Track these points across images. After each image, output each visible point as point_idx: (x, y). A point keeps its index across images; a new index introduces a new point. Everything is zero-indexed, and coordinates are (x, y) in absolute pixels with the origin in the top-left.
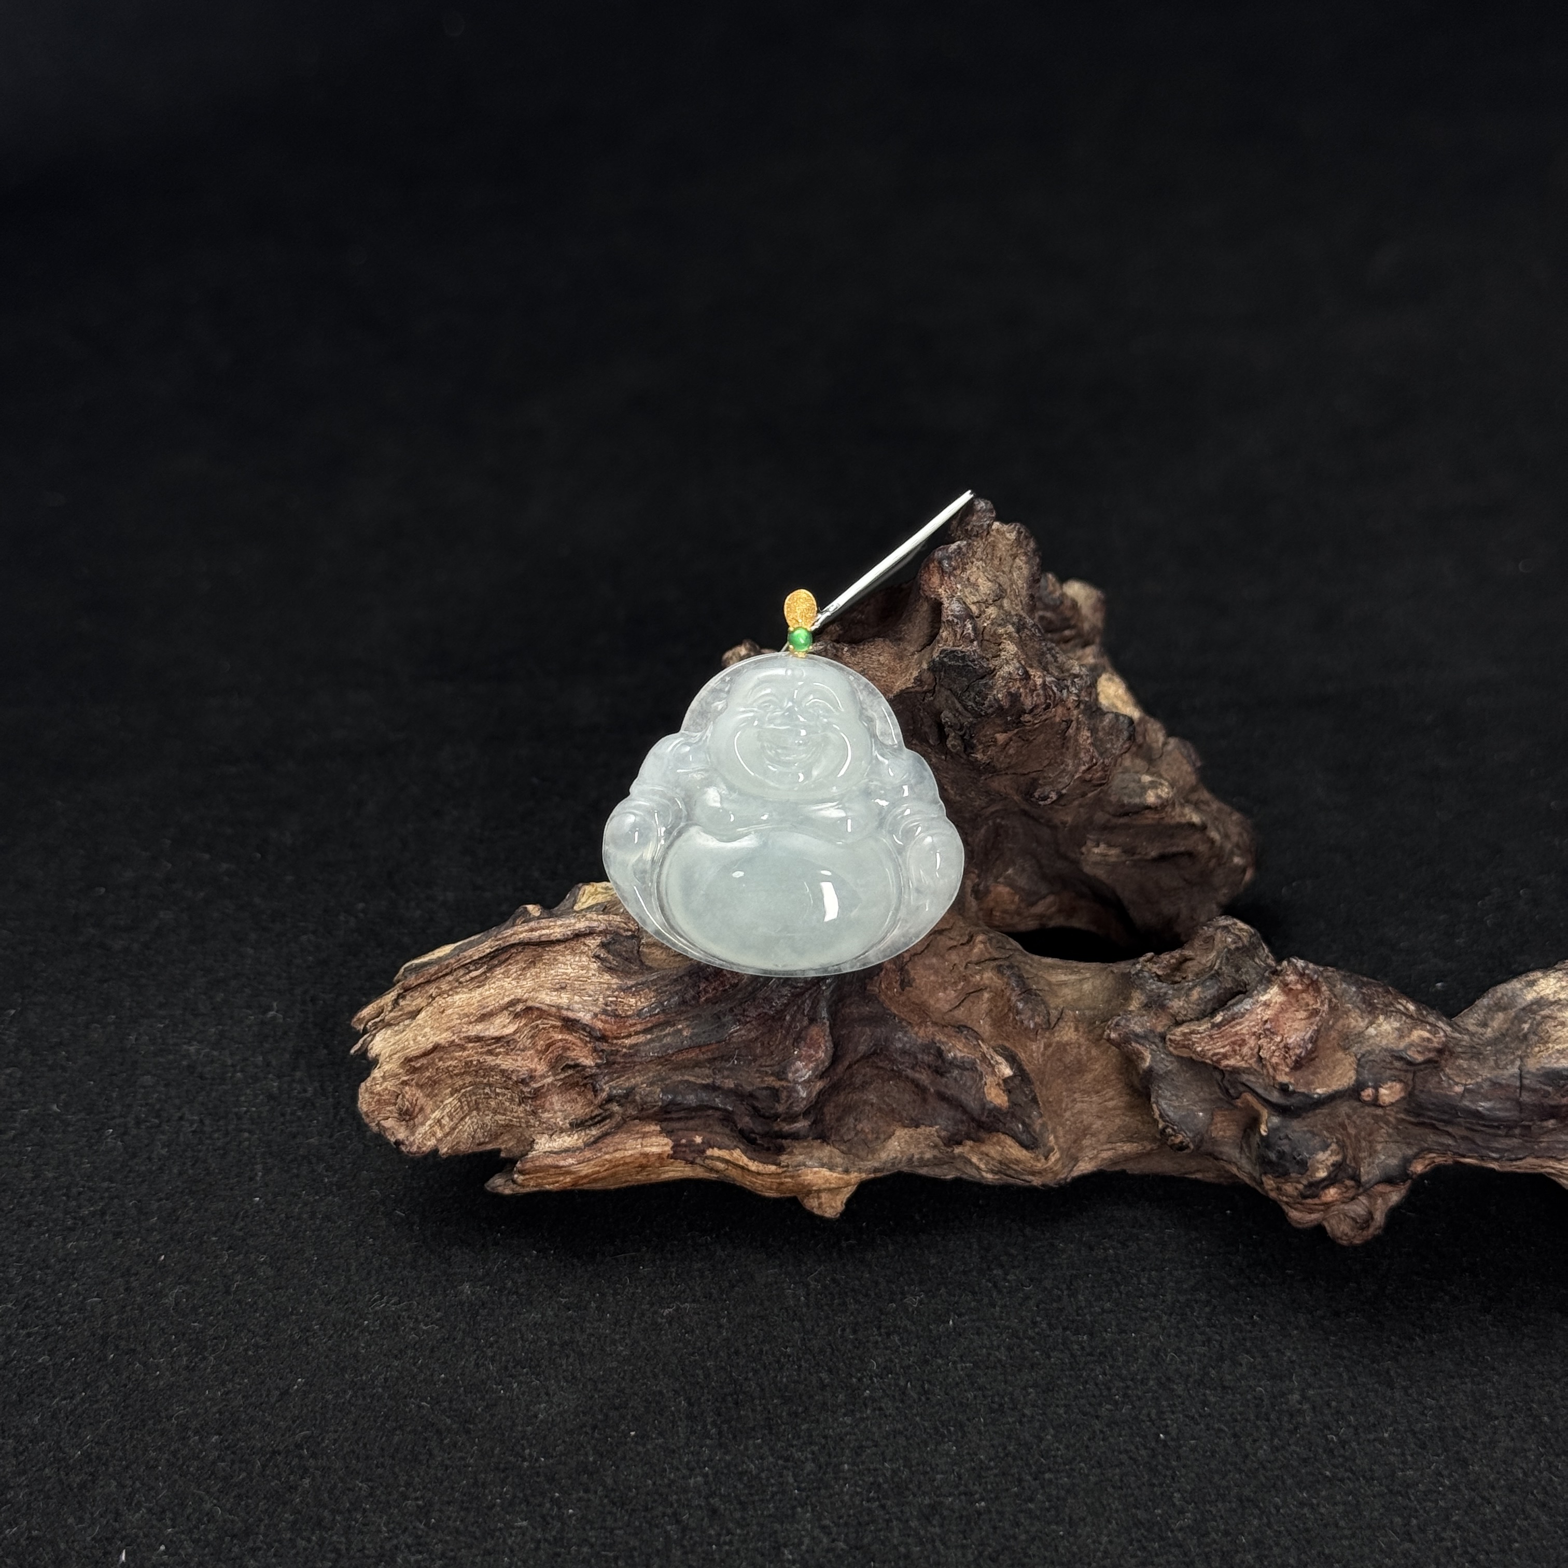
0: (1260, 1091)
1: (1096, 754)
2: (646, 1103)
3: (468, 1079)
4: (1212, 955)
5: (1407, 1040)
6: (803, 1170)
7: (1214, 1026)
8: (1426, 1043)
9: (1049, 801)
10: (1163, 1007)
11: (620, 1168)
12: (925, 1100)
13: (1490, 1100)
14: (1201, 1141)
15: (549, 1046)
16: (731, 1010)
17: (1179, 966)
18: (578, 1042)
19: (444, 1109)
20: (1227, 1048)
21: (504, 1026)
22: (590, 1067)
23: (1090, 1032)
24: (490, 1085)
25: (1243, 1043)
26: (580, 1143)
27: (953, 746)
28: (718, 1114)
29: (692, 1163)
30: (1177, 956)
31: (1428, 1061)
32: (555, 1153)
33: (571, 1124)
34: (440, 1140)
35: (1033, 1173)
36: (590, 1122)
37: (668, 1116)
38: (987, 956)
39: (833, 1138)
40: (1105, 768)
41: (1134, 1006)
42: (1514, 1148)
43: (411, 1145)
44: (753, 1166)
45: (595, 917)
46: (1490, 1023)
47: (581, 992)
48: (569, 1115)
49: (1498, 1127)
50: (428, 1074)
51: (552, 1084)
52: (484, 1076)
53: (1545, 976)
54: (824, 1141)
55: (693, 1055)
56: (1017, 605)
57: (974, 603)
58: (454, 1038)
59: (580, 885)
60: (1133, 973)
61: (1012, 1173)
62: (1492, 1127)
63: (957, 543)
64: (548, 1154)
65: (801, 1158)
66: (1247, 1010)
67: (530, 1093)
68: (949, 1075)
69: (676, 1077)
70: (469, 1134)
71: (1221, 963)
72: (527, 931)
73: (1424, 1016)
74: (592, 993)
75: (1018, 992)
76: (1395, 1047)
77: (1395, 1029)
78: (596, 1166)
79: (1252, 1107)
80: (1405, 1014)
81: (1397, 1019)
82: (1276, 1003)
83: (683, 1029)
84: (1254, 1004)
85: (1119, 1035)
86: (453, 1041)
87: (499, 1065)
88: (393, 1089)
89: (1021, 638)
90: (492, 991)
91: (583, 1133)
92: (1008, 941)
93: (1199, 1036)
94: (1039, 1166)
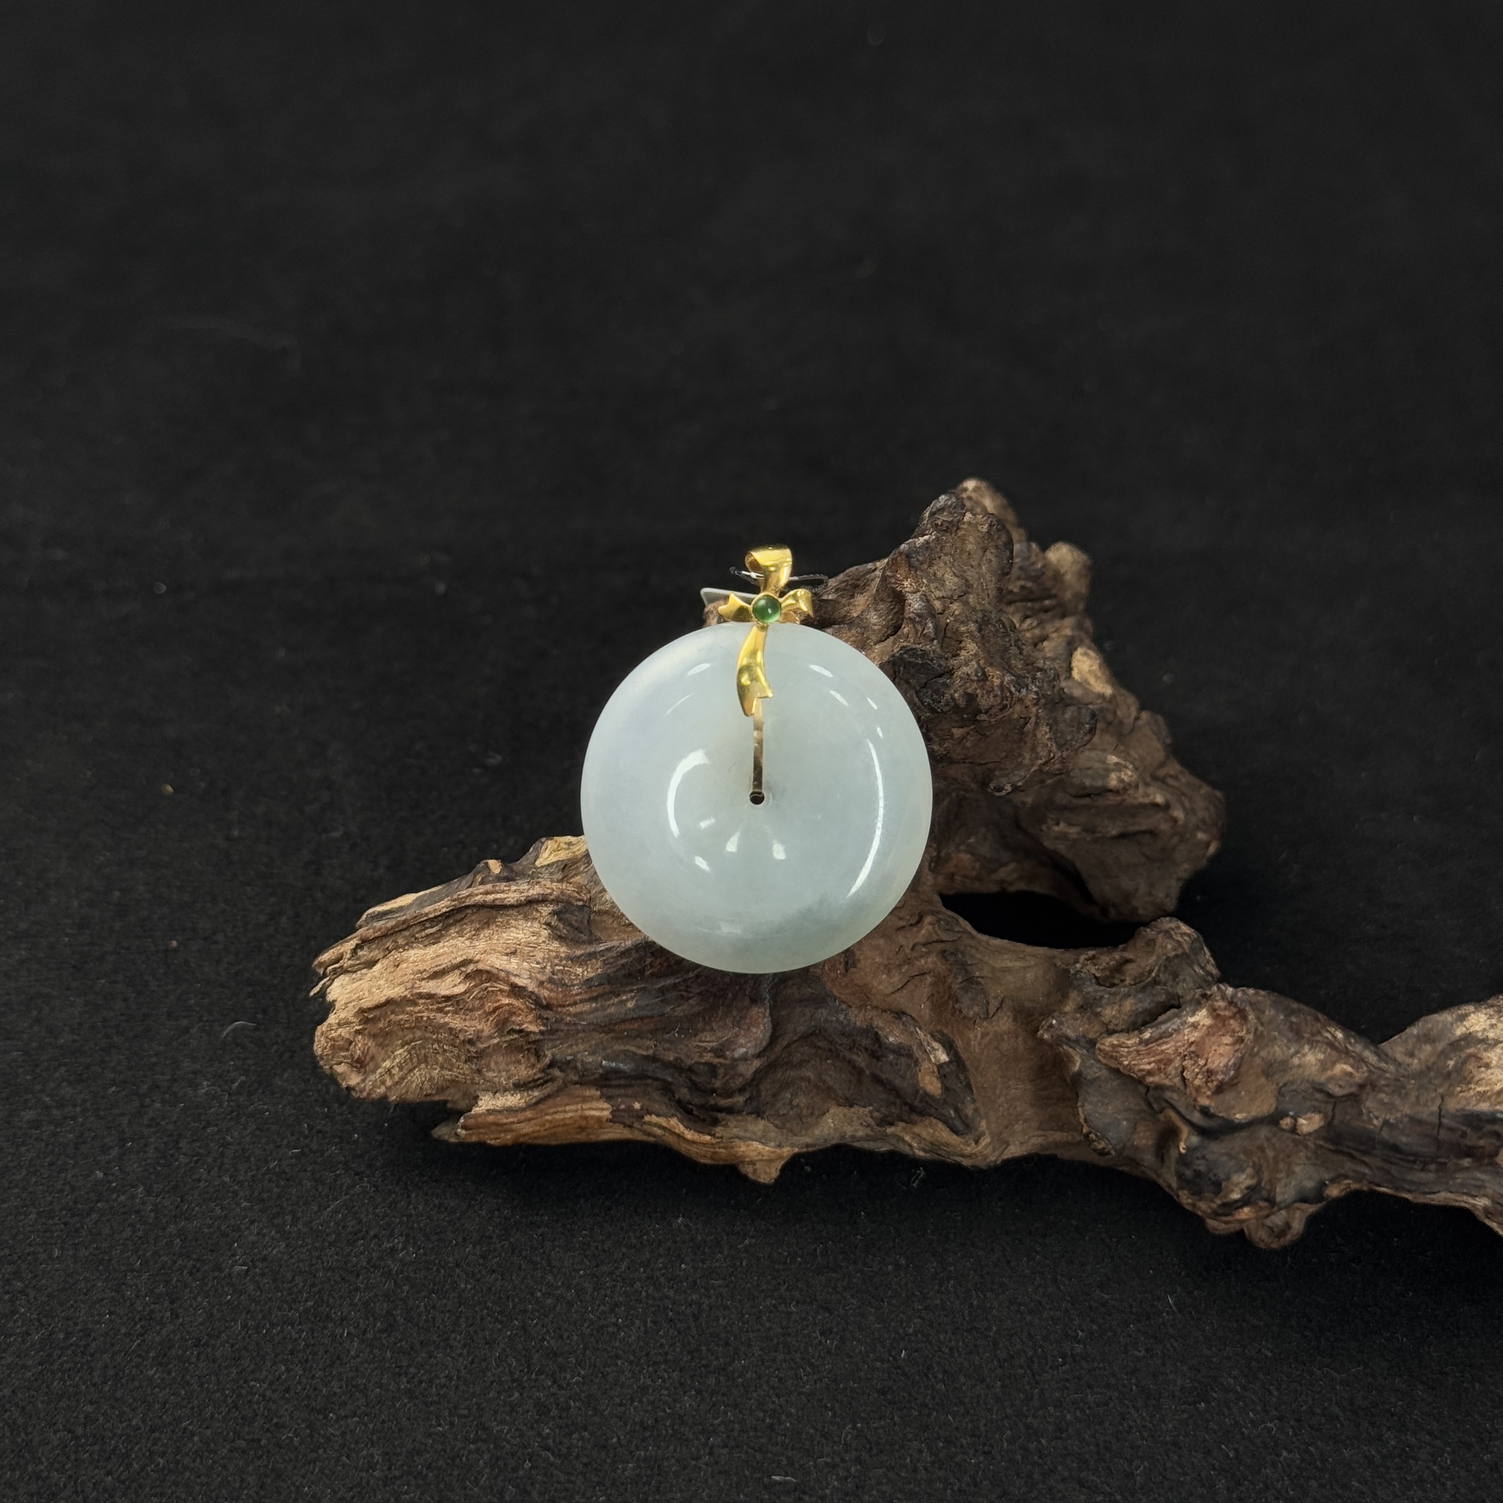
0: (1182, 1110)
1: (1054, 748)
2: (586, 1070)
3: (419, 1033)
4: (1154, 958)
5: (1329, 1073)
6: (737, 1142)
7: (1142, 1042)
8: (1347, 1078)
9: (1004, 793)
10: (1098, 1015)
11: (560, 1129)
12: (860, 1082)
13: (1408, 1136)
14: (1124, 1148)
15: (496, 1009)
16: (675, 986)
17: (1118, 968)
18: (524, 1008)
19: (395, 1058)
20: (1153, 1064)
21: (455, 985)
22: (533, 1033)
23: (1027, 1023)
24: (438, 1041)
25: (1170, 1061)
26: (522, 1103)
28: (656, 1084)
29: (631, 1127)
30: (1117, 957)
31: (1349, 1096)
32: (500, 1112)
33: (514, 1084)
34: (389, 1088)
35: (963, 1156)
36: (534, 1084)
37: (608, 1083)
38: (935, 937)
39: (768, 1112)
40: (1063, 760)
41: (1070, 1007)
42: (1428, 1182)
43: (361, 1091)
44: (689, 1135)
45: (548, 884)
46: (1416, 1053)
47: (528, 957)
48: (513, 1075)
49: (1414, 1162)
50: (381, 1026)
51: (498, 1043)
52: (433, 1033)
53: (1477, 1010)
54: (758, 1115)
55: (636, 1026)
56: (983, 599)
57: (938, 599)
58: (406, 993)
59: (543, 840)
60: (1072, 971)
61: (943, 1153)
62: (1408, 1161)
63: (926, 537)
64: (490, 1112)
65: (735, 1131)
66: (1175, 1030)
67: (476, 1052)
68: (884, 1059)
69: (618, 1047)
70: (417, 1085)
71: (1159, 970)
72: (481, 894)
73: (1351, 1045)
74: (541, 961)
75: (960, 980)
76: (1316, 1079)
77: (1319, 1060)
78: (536, 1125)
79: (1174, 1124)
80: (1331, 1045)
81: (1323, 1050)
82: (1204, 1025)
83: (627, 1000)
84: (1182, 1025)
85: (1052, 1036)
86: (406, 996)
87: (447, 1023)
88: (347, 1037)
89: (983, 637)
90: (446, 949)
91: (526, 1094)
92: (957, 920)
93: (1126, 1050)
94: (969, 1149)
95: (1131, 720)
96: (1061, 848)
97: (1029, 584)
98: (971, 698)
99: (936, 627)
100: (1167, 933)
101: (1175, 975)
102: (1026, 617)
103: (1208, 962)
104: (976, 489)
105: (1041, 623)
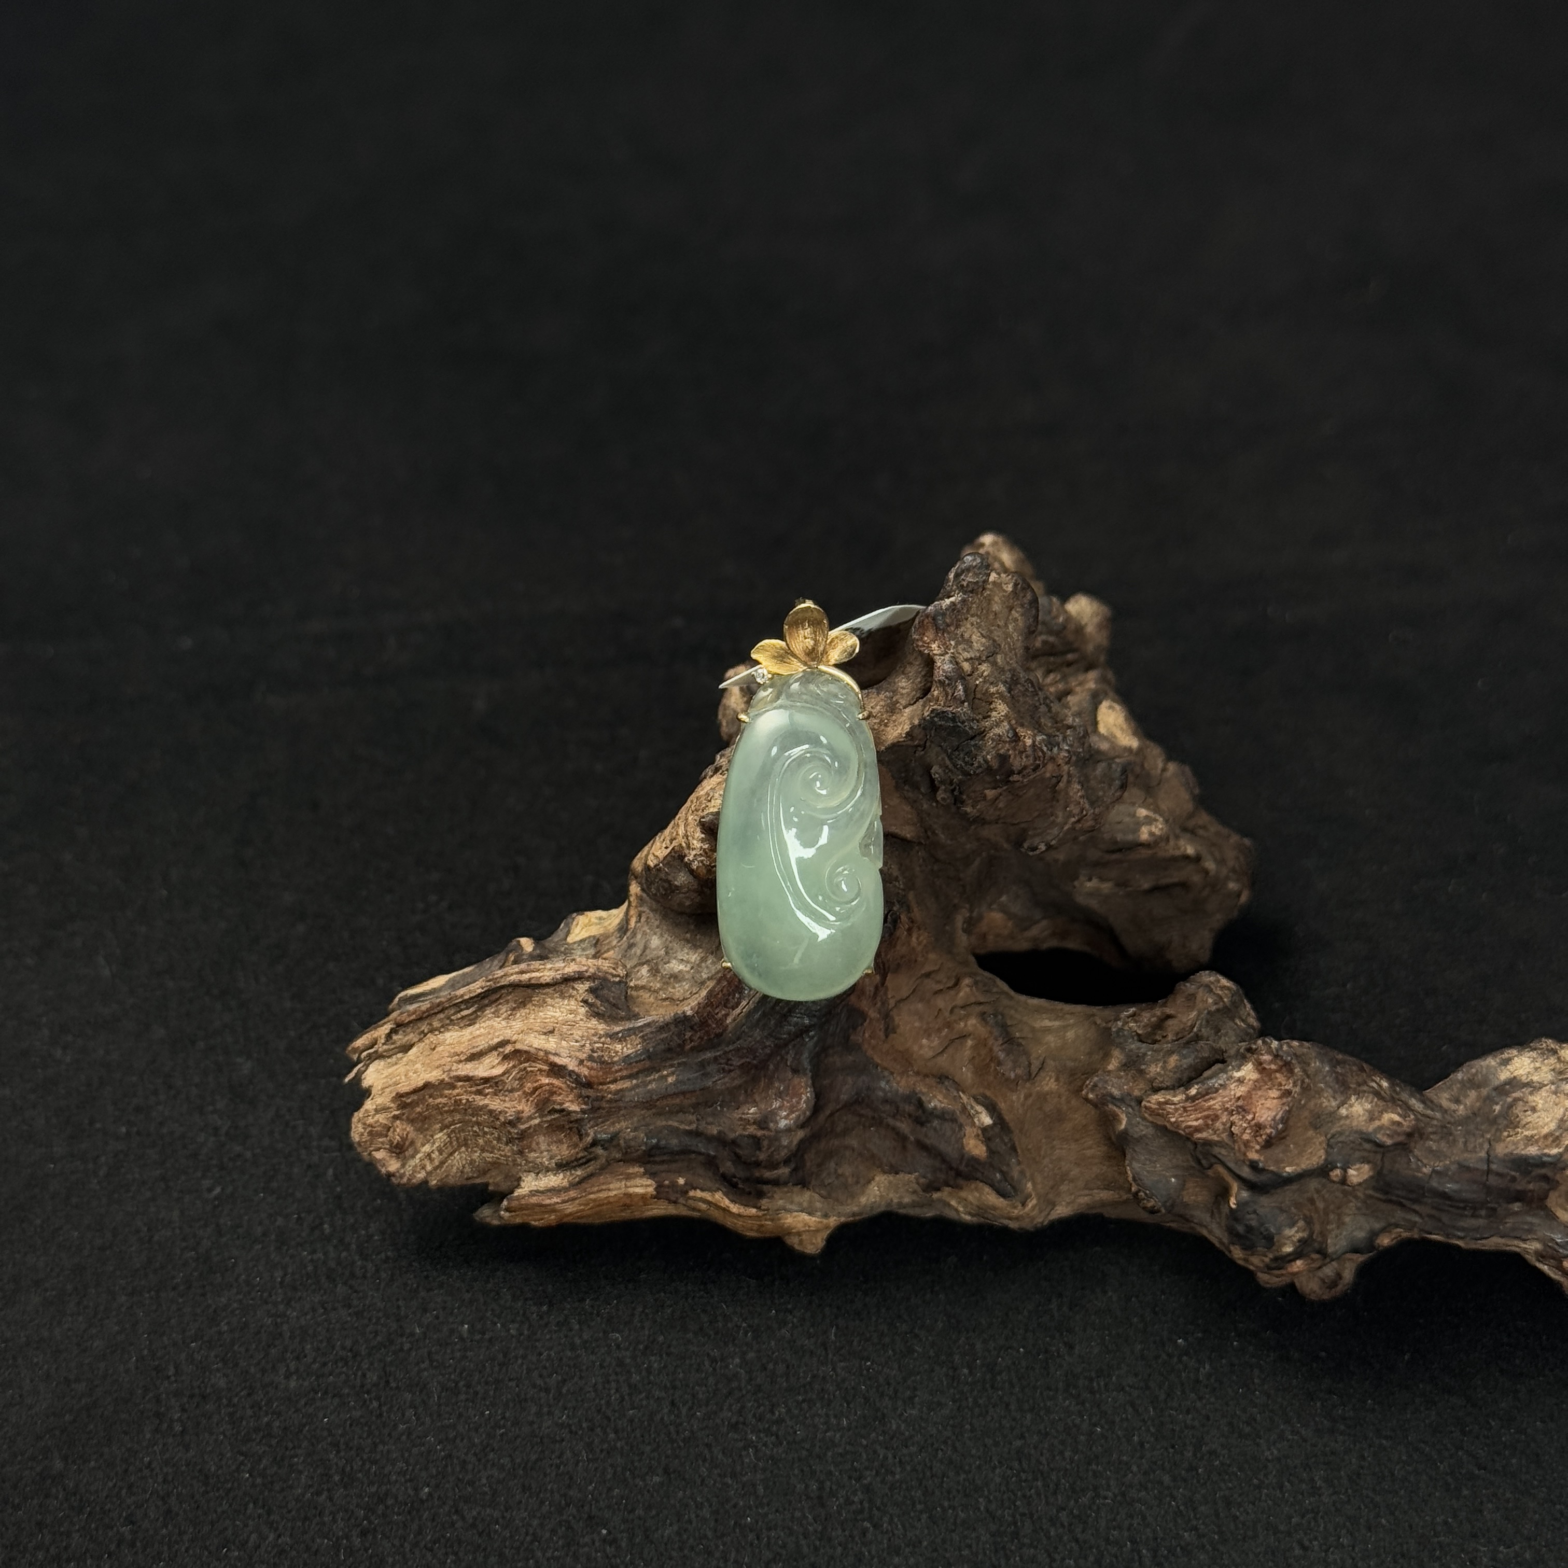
0: (1231, 1165)
1: (1087, 806)
2: (629, 1147)
3: (458, 1117)
4: (1193, 1014)
5: (1377, 1123)
6: (783, 1214)
7: (1188, 1098)
8: (1395, 1127)
9: (1038, 852)
10: (1142, 1072)
11: (604, 1207)
12: (904, 1148)
13: (1457, 1182)
14: (1173, 1206)
15: (536, 1089)
16: (716, 1058)
17: (1160, 1024)
18: (563, 1086)
19: (434, 1143)
20: (1200, 1121)
21: (493, 1067)
22: (575, 1112)
23: (1070, 1083)
24: (478, 1124)
25: (1216, 1118)
26: (565, 1183)
27: (943, 799)
28: (701, 1158)
29: (675, 1202)
30: (1159, 1013)
31: (1396, 1145)
32: (542, 1192)
33: (556, 1164)
34: (429, 1174)
35: (1010, 1219)
36: (576, 1163)
37: (652, 1159)
38: (973, 1000)
39: (813, 1182)
40: (1097, 818)
41: (1113, 1065)
42: (1479, 1228)
43: (402, 1177)
44: (735, 1208)
45: (584, 960)
46: (1462, 1098)
47: (568, 1037)
48: (555, 1155)
49: (1464, 1208)
50: (418, 1109)
51: (539, 1124)
52: (473, 1115)
53: (1520, 1055)
54: (804, 1187)
55: (677, 1101)
56: (1011, 659)
57: (966, 660)
58: (444, 1076)
59: (575, 914)
60: (1114, 1030)
61: (990, 1216)
62: (1458, 1208)
63: (952, 599)
64: (534, 1193)
65: (781, 1202)
66: (1221, 1085)
67: (517, 1133)
68: (929, 1125)
69: (661, 1123)
70: (458, 1168)
71: (1201, 1025)
72: (517, 973)
73: (1397, 1093)
74: (580, 1039)
75: (1000, 1042)
76: (1364, 1129)
77: (1367, 1111)
78: (580, 1205)
79: (1223, 1179)
80: (1377, 1094)
81: (1370, 1099)
82: (1250, 1080)
83: (668, 1076)
84: (1228, 1080)
85: (1097, 1095)
86: (443, 1081)
87: (487, 1106)
88: (385, 1122)
89: (1013, 697)
90: (482, 1030)
91: (568, 1173)
92: (995, 982)
93: (1173, 1107)
94: (1016, 1211)
95: (1159, 771)
96: (1093, 904)
97: (1051, 639)
98: (1003, 759)
99: (966, 690)
100: (1208, 988)
101: (1217, 1030)
102: (1049, 672)
103: (1249, 1014)
104: (994, 544)
105: (1064, 678)
